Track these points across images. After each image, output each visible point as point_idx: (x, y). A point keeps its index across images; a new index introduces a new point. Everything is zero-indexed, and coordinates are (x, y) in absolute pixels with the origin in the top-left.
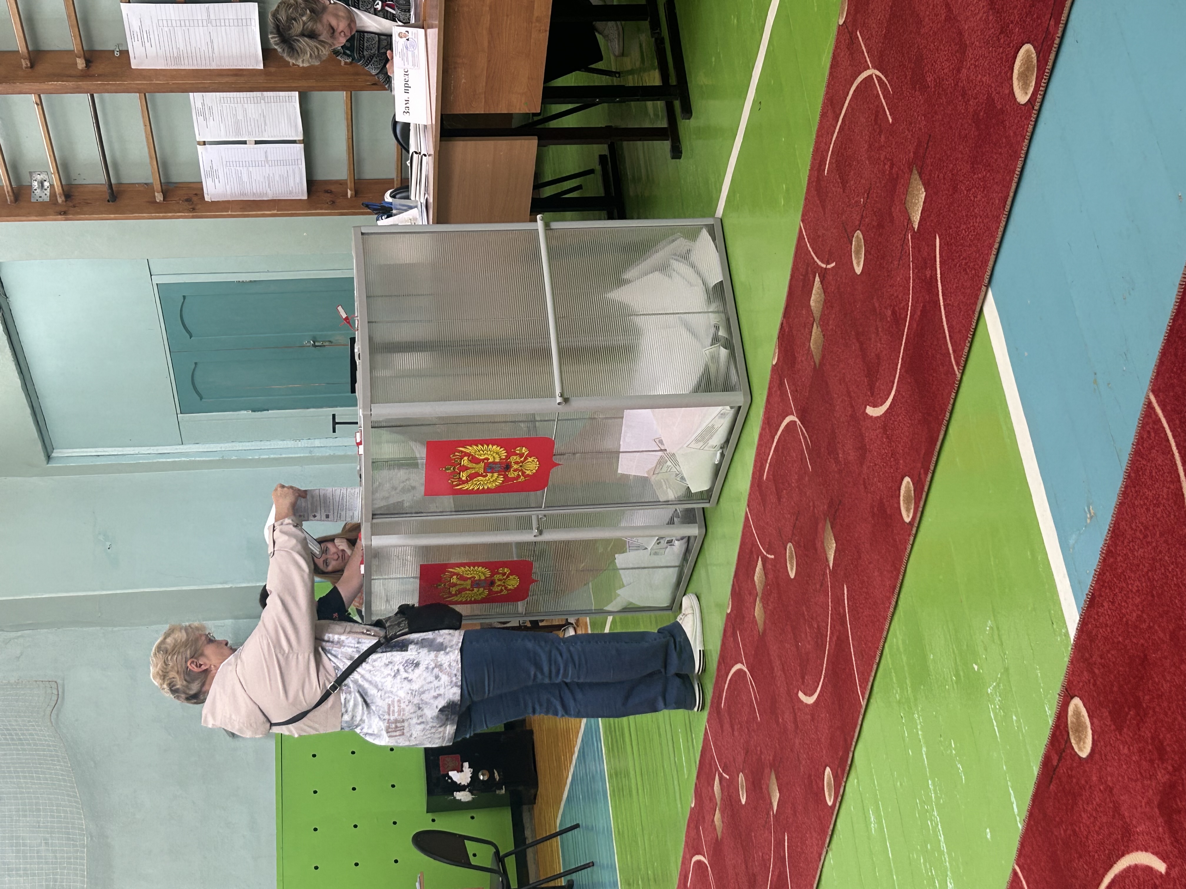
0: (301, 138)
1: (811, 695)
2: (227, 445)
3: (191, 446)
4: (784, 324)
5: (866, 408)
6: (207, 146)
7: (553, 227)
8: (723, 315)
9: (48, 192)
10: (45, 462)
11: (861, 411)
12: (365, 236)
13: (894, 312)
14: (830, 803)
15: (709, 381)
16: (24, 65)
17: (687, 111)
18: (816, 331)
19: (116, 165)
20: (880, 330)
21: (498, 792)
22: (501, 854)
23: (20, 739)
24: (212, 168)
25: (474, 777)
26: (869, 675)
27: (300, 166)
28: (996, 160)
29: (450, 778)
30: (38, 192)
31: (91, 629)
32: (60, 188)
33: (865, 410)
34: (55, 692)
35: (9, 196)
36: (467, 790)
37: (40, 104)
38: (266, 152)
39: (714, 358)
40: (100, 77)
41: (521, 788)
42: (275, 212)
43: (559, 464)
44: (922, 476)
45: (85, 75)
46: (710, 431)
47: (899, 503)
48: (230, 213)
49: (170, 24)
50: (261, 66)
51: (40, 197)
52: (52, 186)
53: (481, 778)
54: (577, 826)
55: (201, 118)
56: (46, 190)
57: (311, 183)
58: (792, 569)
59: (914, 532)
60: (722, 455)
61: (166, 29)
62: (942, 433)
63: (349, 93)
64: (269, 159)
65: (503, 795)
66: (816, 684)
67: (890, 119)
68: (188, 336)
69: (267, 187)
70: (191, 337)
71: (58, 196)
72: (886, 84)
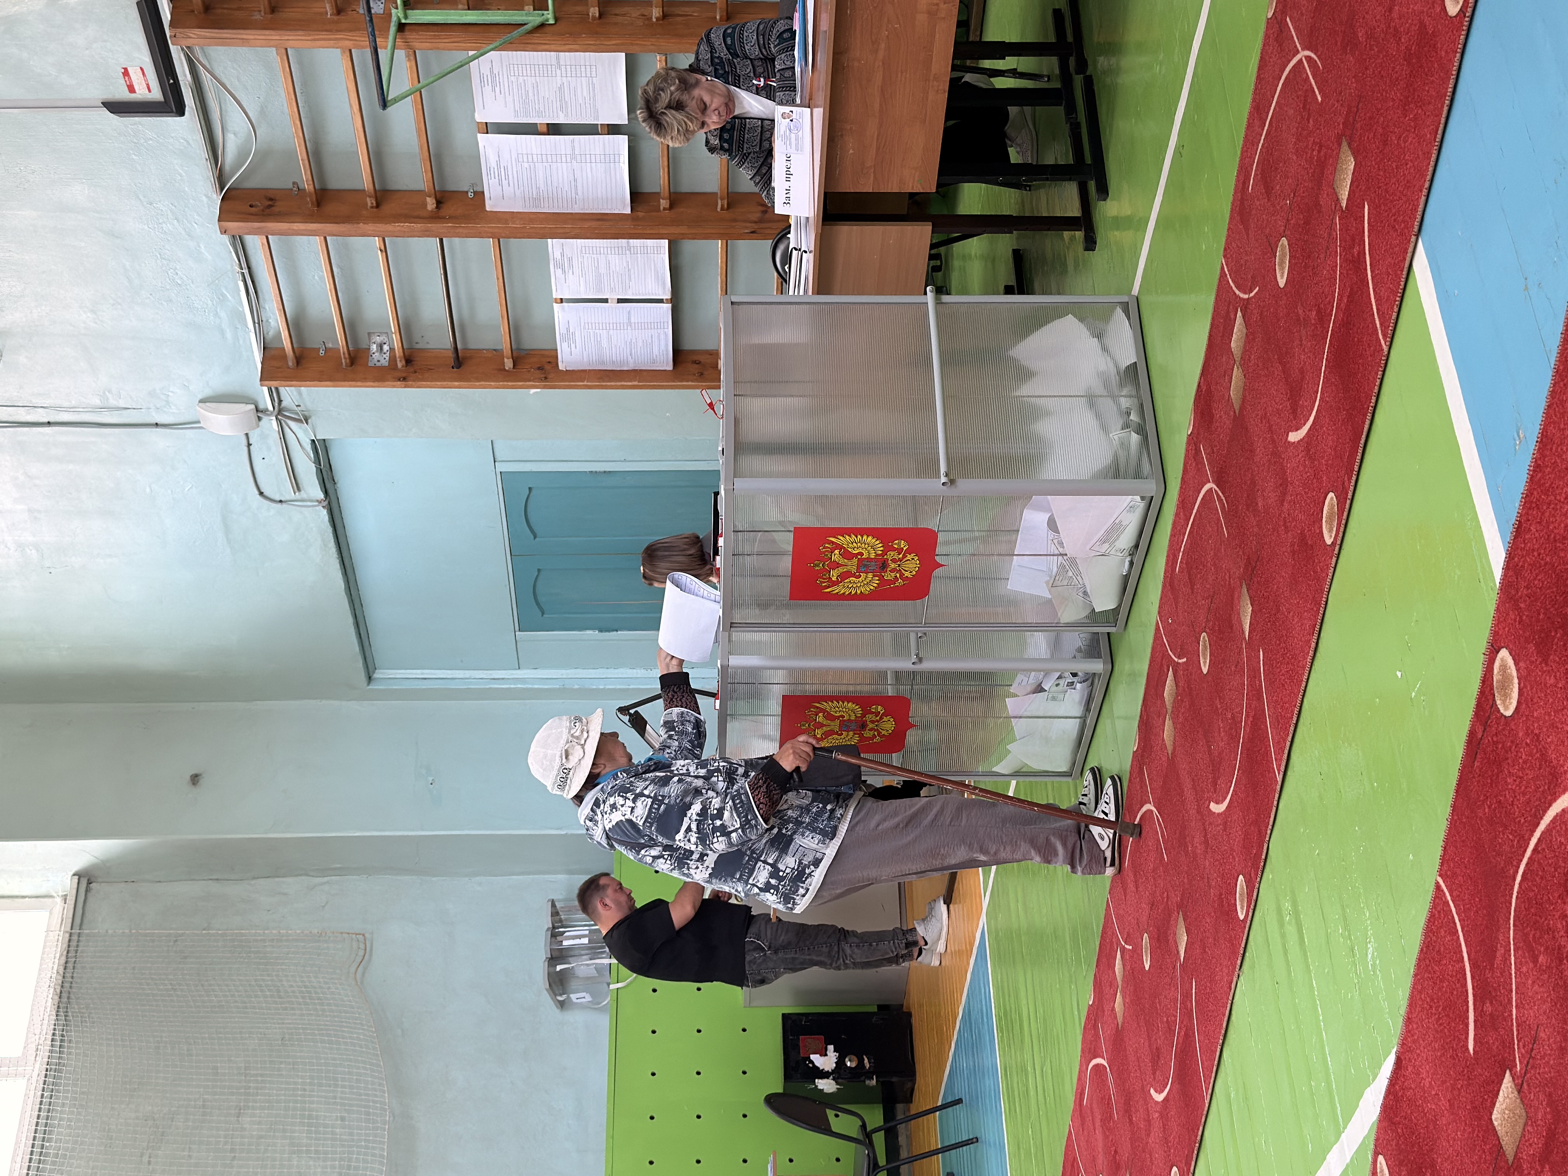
0: (669, 297)
1: (1223, 800)
2: (568, 671)
3: (529, 671)
4: (1201, 384)
5: (1288, 435)
6: (564, 304)
7: (944, 301)
8: (1136, 400)
9: (387, 356)
10: (366, 683)
11: (1283, 441)
12: (735, 306)
13: (1319, 312)
14: (1242, 917)
15: (1117, 470)
16: (369, 204)
17: (1103, 191)
18: (1237, 373)
19: (462, 327)
20: (1304, 338)
21: (867, 1082)
22: (868, 1130)
23: (319, 999)
24: (568, 330)
25: (840, 1063)
26: (1285, 741)
27: (666, 330)
28: (1428, 91)
29: (812, 1062)
30: (376, 356)
31: (407, 878)
32: (401, 350)
33: (1287, 438)
34: (362, 946)
35: (345, 358)
36: (831, 1077)
37: (384, 250)
38: (629, 312)
39: (1124, 444)
40: (452, 218)
41: (894, 1079)
42: (636, 383)
43: (942, 565)
44: (1346, 484)
45: (435, 217)
46: (1115, 529)
47: (1321, 527)
48: (585, 383)
49: (530, 160)
50: (628, 211)
51: (378, 361)
52: (392, 350)
53: (849, 1064)
54: (959, 1101)
55: (559, 272)
56: (385, 353)
57: (678, 353)
58: (1205, 663)
59: (1336, 552)
60: (1131, 563)
61: (526, 165)
62: (1368, 422)
63: (725, 241)
64: (633, 321)
65: (873, 1087)
66: (1229, 784)
67: (1320, 99)
68: (532, 537)
69: (629, 354)
70: (535, 537)
71: (398, 360)
72: (1316, 61)
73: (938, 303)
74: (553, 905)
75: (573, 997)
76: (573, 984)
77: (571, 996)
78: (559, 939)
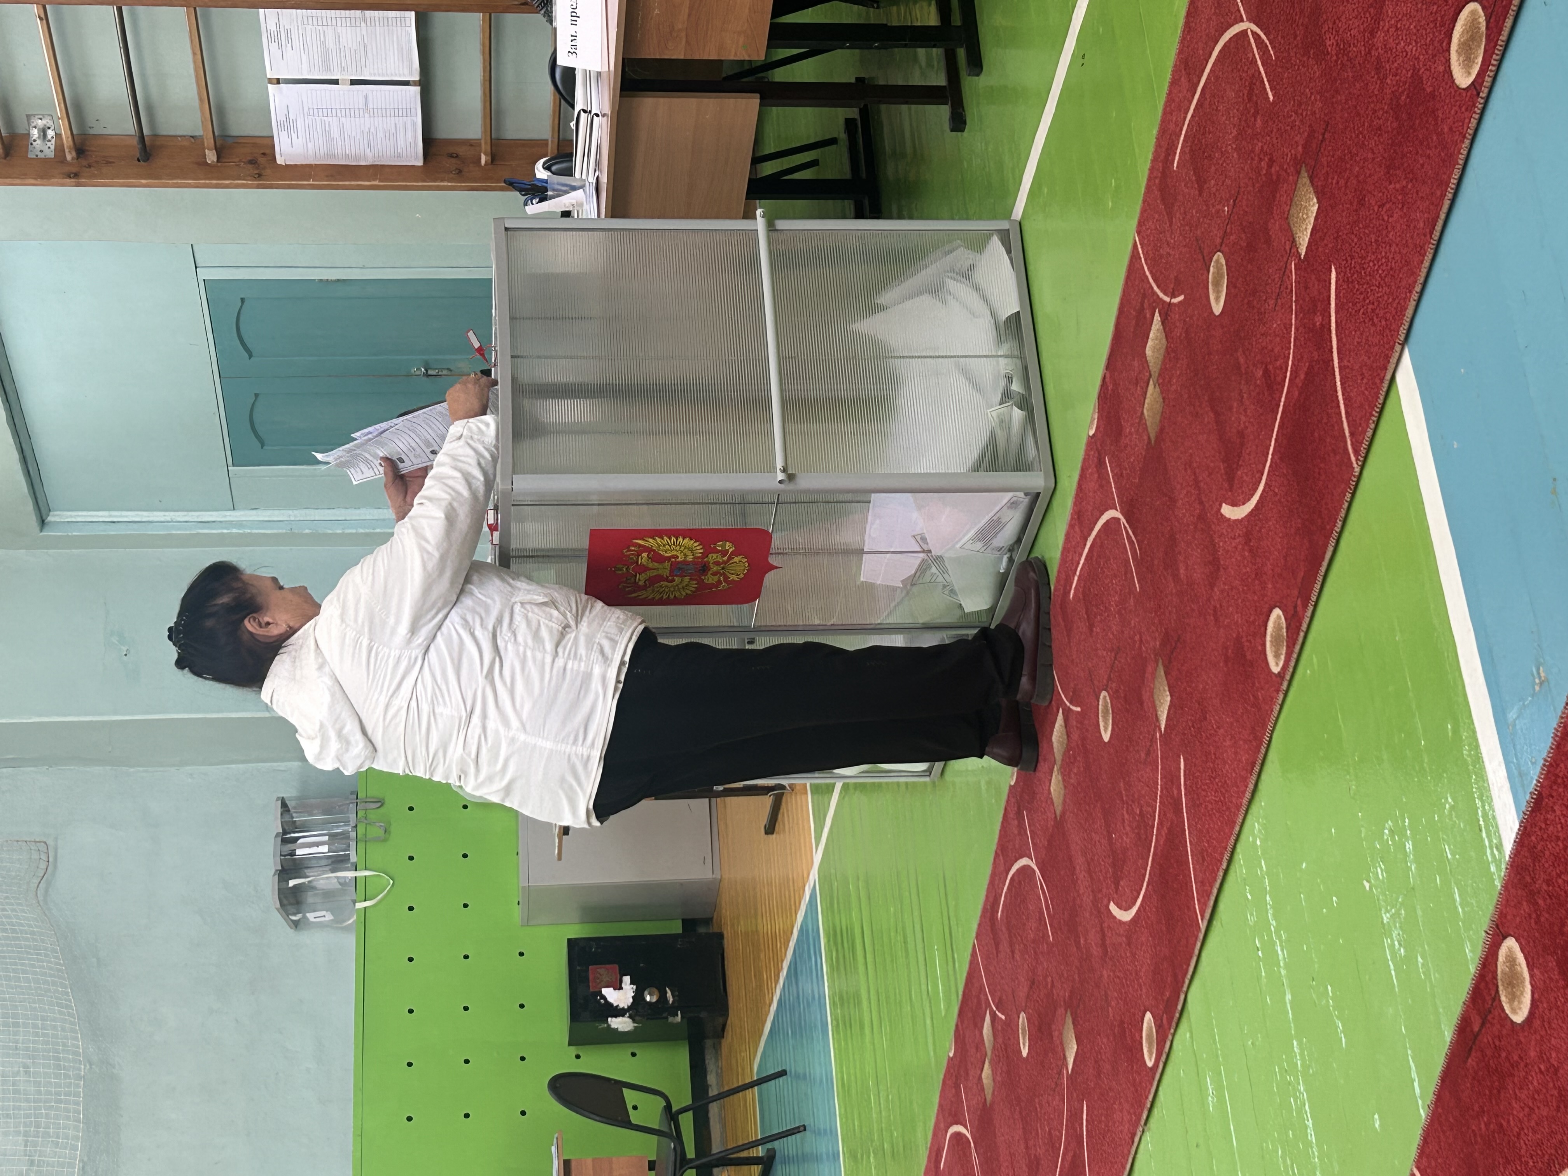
0: (417, 78)
1: (1127, 908)
2: (296, 512)
3: (246, 512)
4: (1107, 380)
5: (1221, 506)
6: (282, 85)
7: (778, 227)
8: (1019, 362)
9: (52, 145)
10: (38, 529)
11: (1215, 509)
12: (509, 234)
13: (1266, 372)
14: (1150, 1064)
15: (995, 457)
17: (976, 64)
18: (1152, 392)
19: (150, 108)
20: (1245, 396)
21: (671, 1019)
22: (674, 1109)
24: (287, 116)
25: (638, 997)
26: (1212, 887)
27: (414, 118)
28: (1422, 165)
29: (604, 998)
30: (38, 144)
31: (97, 770)
32: (70, 139)
33: (1219, 510)
34: (44, 857)
36: (628, 1014)
37: (45, 18)
38: (366, 97)
39: (1004, 422)
41: (703, 1015)
42: (376, 183)
43: (777, 568)
44: (1300, 608)
46: (995, 525)
47: (1264, 645)
48: (311, 182)
51: (41, 151)
52: (58, 136)
53: (648, 998)
54: (783, 1073)
55: (274, 46)
56: (50, 141)
57: (428, 141)
58: (1106, 729)
59: (1284, 687)
60: (1011, 560)
62: (1330, 549)
63: (488, 15)
64: (371, 106)
65: (678, 1023)
66: (1135, 894)
67: (1271, 98)
68: (247, 355)
69: (366, 146)
70: (250, 356)
71: (67, 151)
72: (1267, 46)
73: (771, 227)
74: (284, 804)
75: (311, 916)
76: (310, 898)
77: (308, 915)
78: (291, 846)
